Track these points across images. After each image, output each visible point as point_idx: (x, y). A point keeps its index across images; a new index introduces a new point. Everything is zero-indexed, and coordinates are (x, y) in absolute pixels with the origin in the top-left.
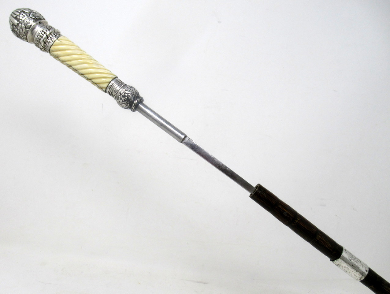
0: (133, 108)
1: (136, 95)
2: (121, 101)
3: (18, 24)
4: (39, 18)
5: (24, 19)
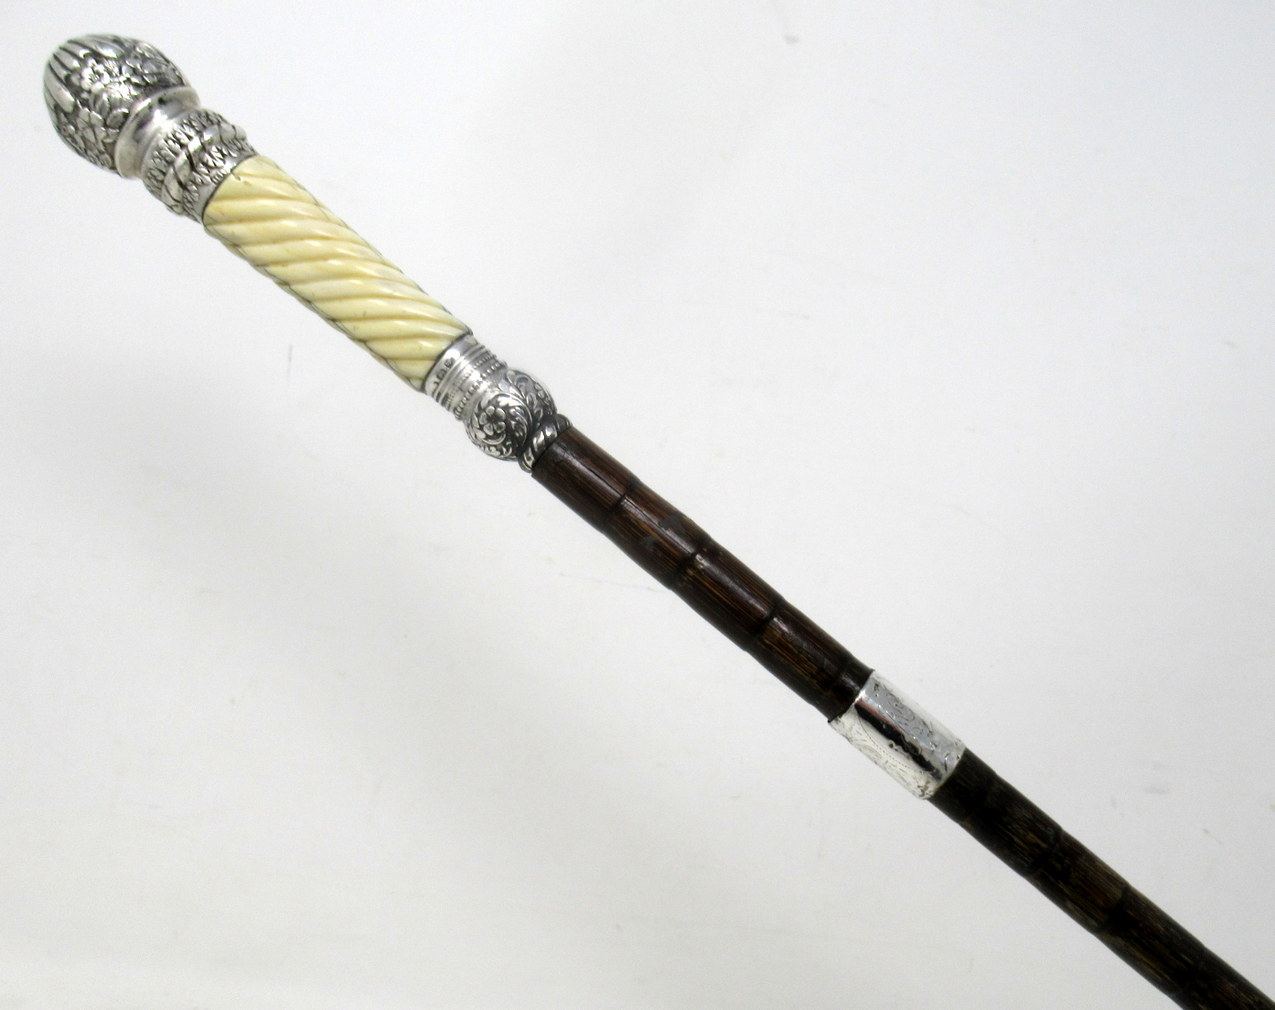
0: (530, 463)
1: (539, 412)
2: (481, 435)
3: (76, 107)
4: (159, 81)
5: (98, 86)
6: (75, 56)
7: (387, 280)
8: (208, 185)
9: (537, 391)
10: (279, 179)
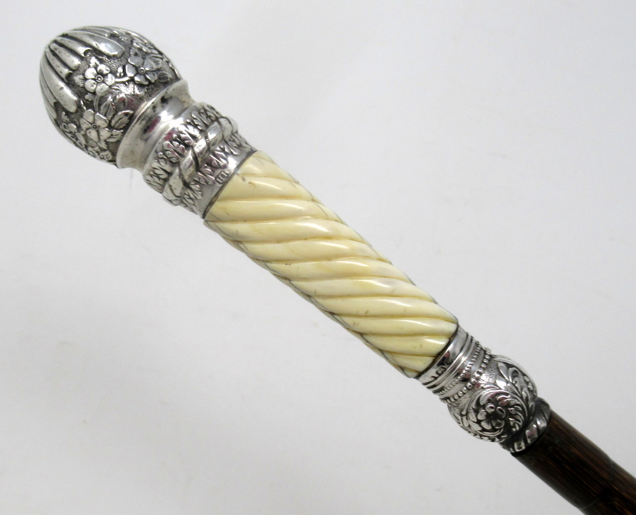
1: (532, 405)
2: (477, 428)
3: (79, 107)
4: (159, 78)
5: (101, 88)
6: (75, 53)
8: (212, 184)
9: (527, 383)
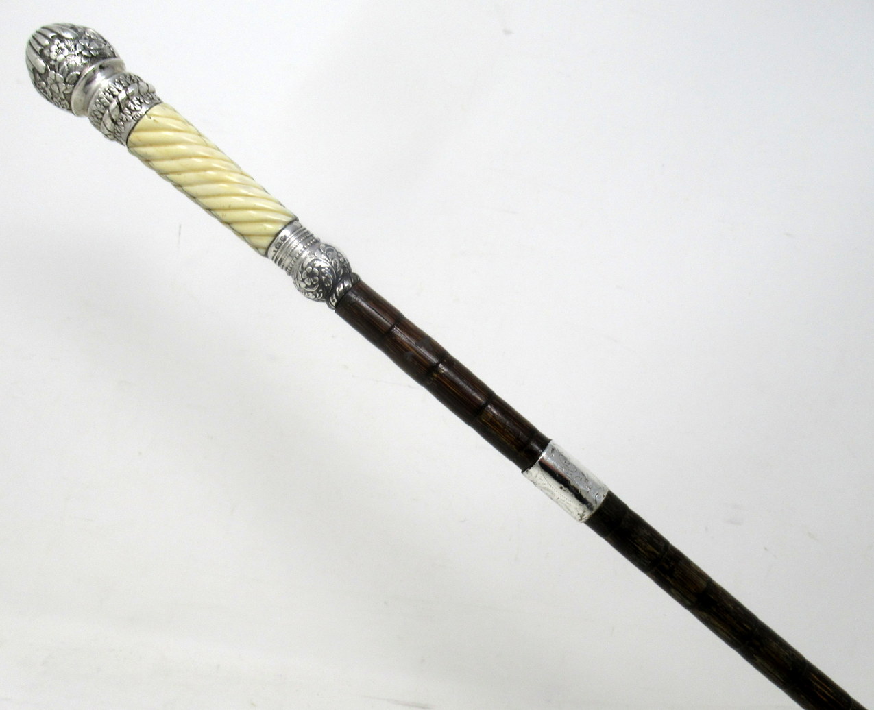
0: (334, 304)
1: (340, 271)
2: (303, 285)
3: (46, 70)
4: (100, 54)
5: (61, 57)
6: (46, 37)
7: (244, 185)
8: (130, 121)
9: (339, 257)
10: (177, 119)
